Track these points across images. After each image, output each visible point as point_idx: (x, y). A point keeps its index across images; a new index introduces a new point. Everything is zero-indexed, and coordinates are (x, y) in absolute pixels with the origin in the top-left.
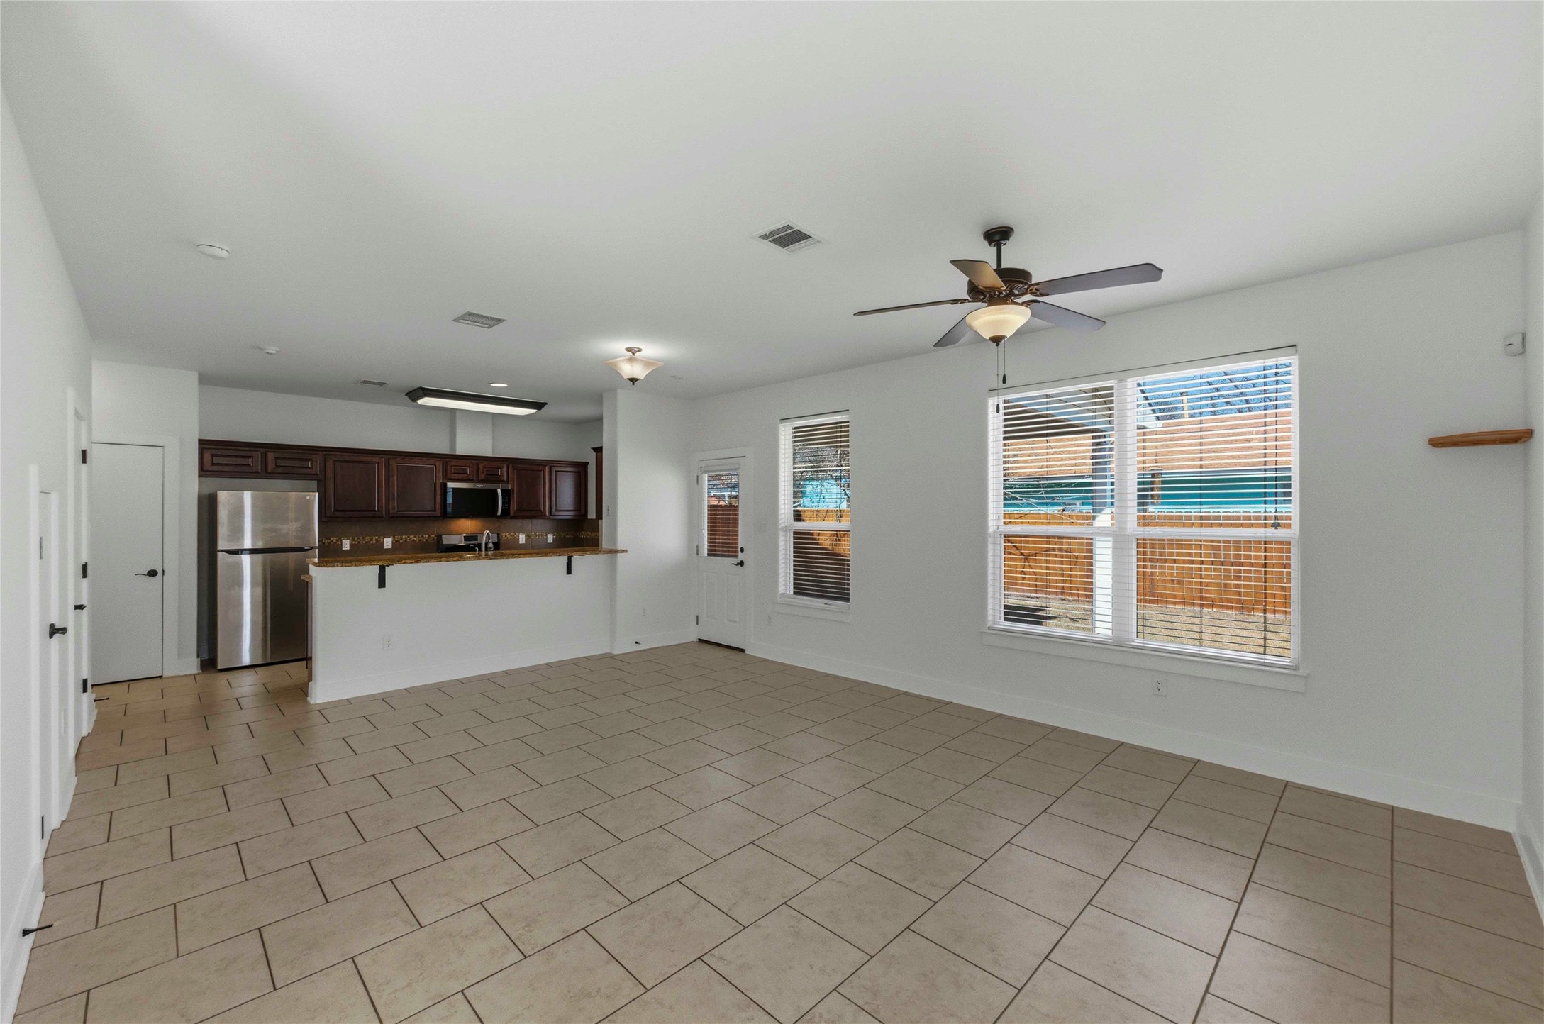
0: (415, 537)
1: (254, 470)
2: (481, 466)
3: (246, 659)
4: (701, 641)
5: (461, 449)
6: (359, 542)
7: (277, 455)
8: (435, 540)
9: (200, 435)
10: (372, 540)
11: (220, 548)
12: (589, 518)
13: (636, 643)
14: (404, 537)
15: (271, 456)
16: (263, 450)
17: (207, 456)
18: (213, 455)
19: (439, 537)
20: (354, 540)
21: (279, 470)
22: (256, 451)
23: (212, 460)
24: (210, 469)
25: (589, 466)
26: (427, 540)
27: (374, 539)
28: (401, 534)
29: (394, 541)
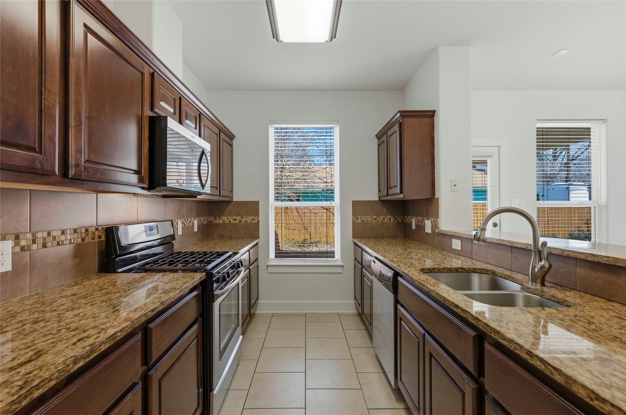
12: (234, 200)
29: (18, 249)
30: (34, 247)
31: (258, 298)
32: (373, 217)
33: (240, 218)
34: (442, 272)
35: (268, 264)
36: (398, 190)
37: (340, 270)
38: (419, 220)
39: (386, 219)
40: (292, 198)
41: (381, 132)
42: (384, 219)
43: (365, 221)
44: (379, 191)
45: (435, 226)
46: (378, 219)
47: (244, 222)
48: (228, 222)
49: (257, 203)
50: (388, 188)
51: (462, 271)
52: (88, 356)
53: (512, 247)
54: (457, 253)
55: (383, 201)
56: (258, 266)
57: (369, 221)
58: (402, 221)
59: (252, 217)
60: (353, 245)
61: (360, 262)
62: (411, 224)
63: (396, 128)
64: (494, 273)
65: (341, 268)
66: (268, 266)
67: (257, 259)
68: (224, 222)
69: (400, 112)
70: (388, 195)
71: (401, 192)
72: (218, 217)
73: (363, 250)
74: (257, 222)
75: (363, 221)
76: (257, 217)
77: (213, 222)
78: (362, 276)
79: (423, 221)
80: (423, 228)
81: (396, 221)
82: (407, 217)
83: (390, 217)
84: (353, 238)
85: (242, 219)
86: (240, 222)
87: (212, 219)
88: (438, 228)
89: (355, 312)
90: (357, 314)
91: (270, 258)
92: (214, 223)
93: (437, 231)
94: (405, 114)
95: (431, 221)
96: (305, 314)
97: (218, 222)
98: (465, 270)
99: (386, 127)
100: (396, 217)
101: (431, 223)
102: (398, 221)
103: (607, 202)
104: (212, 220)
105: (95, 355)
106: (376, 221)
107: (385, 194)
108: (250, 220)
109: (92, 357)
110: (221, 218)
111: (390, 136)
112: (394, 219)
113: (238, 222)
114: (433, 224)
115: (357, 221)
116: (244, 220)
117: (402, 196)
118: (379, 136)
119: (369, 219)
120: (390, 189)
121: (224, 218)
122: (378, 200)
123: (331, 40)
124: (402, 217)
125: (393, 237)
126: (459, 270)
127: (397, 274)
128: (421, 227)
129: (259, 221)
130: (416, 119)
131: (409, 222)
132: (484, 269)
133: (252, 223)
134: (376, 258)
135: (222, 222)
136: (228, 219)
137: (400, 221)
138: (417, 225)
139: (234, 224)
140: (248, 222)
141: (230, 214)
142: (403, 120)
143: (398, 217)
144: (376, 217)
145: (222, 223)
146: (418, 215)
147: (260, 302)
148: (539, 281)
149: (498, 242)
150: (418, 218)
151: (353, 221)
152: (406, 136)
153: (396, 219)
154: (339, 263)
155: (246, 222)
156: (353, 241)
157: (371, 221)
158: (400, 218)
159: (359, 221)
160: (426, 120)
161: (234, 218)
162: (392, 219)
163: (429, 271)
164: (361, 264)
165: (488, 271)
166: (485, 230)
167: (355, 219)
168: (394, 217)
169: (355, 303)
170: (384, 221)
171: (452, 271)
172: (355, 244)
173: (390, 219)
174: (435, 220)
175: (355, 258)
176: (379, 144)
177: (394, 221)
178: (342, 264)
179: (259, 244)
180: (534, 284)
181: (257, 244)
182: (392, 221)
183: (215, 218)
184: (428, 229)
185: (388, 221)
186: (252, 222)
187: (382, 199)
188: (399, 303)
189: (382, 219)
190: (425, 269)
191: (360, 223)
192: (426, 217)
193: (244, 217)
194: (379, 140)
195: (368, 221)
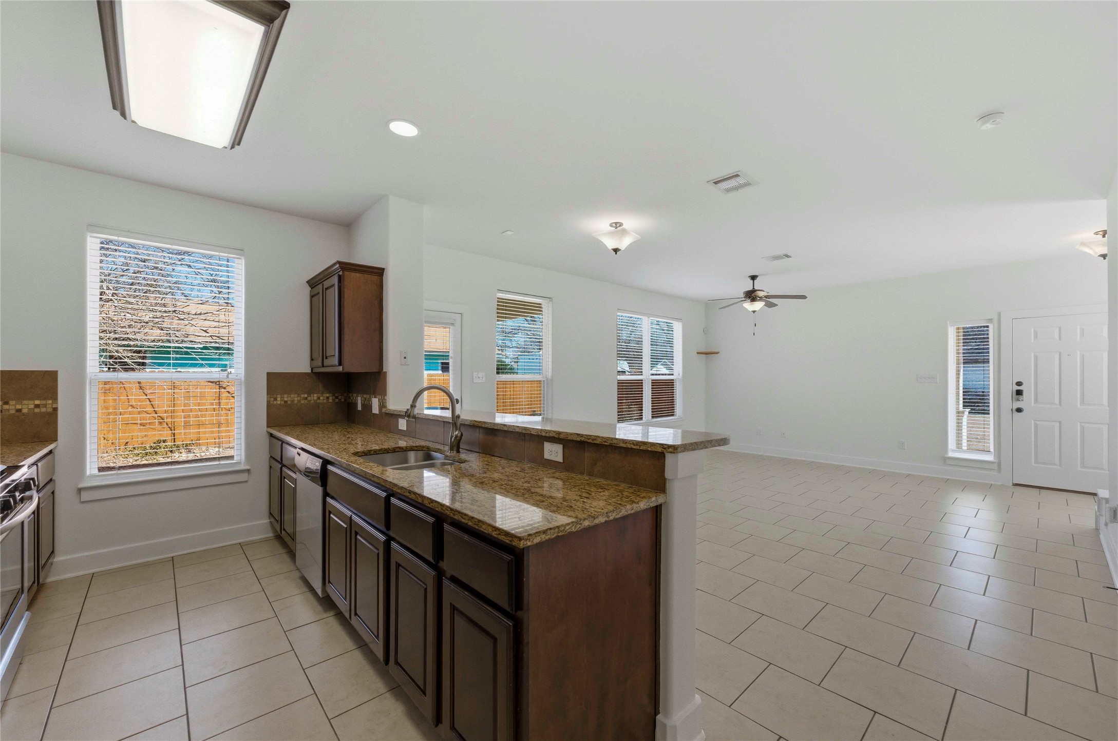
31: (53, 552)
32: (302, 396)
34: (379, 454)
35: (81, 486)
36: (336, 361)
37: (244, 477)
38: (365, 398)
39: (321, 398)
40: (126, 360)
41: (315, 281)
42: (319, 398)
43: (289, 402)
44: (312, 359)
45: (382, 405)
46: (309, 398)
47: (13, 411)
49: (50, 375)
50: (324, 357)
51: (400, 450)
53: (444, 422)
54: (402, 433)
55: (319, 375)
56: (53, 493)
57: (296, 402)
58: (345, 400)
59: (37, 402)
60: (267, 437)
61: (279, 460)
62: (356, 404)
63: (335, 280)
64: (428, 448)
65: (247, 474)
66: (80, 490)
67: (51, 480)
69: (339, 262)
70: (323, 366)
71: (340, 364)
73: (283, 442)
74: (50, 410)
75: (286, 402)
76: (50, 402)
78: (282, 478)
79: (370, 400)
80: (370, 407)
81: (337, 400)
82: (352, 396)
83: (328, 395)
84: (268, 427)
88: (385, 407)
89: (271, 535)
90: (273, 538)
91: (88, 473)
93: (384, 410)
94: (346, 267)
95: (379, 400)
96: (171, 559)
98: (403, 449)
99: (322, 276)
100: (336, 395)
101: (379, 402)
102: (340, 400)
103: (552, 376)
106: (306, 401)
107: (320, 364)
108: (32, 406)
111: (326, 289)
112: (334, 397)
114: (380, 403)
115: (275, 402)
117: (340, 369)
118: (313, 283)
119: (296, 399)
120: (326, 358)
122: (309, 371)
123: (232, 147)
124: (346, 395)
125: (333, 422)
126: (397, 450)
127: (326, 462)
128: (367, 407)
129: (55, 409)
130: (361, 275)
131: (354, 401)
132: (420, 446)
133: (35, 414)
134: (303, 449)
137: (343, 400)
138: (363, 405)
140: (25, 411)
142: (343, 272)
143: (339, 394)
144: (306, 396)
146: (365, 392)
147: (58, 559)
148: (455, 449)
149: (433, 418)
150: (365, 396)
151: (268, 402)
152: (347, 294)
153: (337, 398)
154: (242, 467)
155: (19, 411)
156: (268, 432)
157: (299, 401)
158: (343, 397)
159: (279, 402)
160: (374, 278)
162: (331, 398)
163: (363, 454)
164: (281, 462)
165: (423, 447)
166: (415, 406)
167: (272, 399)
168: (334, 395)
169: (271, 522)
170: (318, 401)
171: (389, 451)
172: (271, 435)
173: (328, 398)
174: (383, 398)
175: (271, 457)
176: (313, 294)
177: (334, 400)
178: (247, 467)
179: (56, 452)
180: (452, 452)
181: (51, 452)
182: (330, 401)
184: (375, 410)
185: (325, 401)
186: (37, 410)
187: (316, 370)
188: (328, 496)
189: (315, 398)
190: (358, 452)
191: (280, 405)
192: (373, 394)
193: (12, 402)
194: (311, 288)
195: (293, 401)
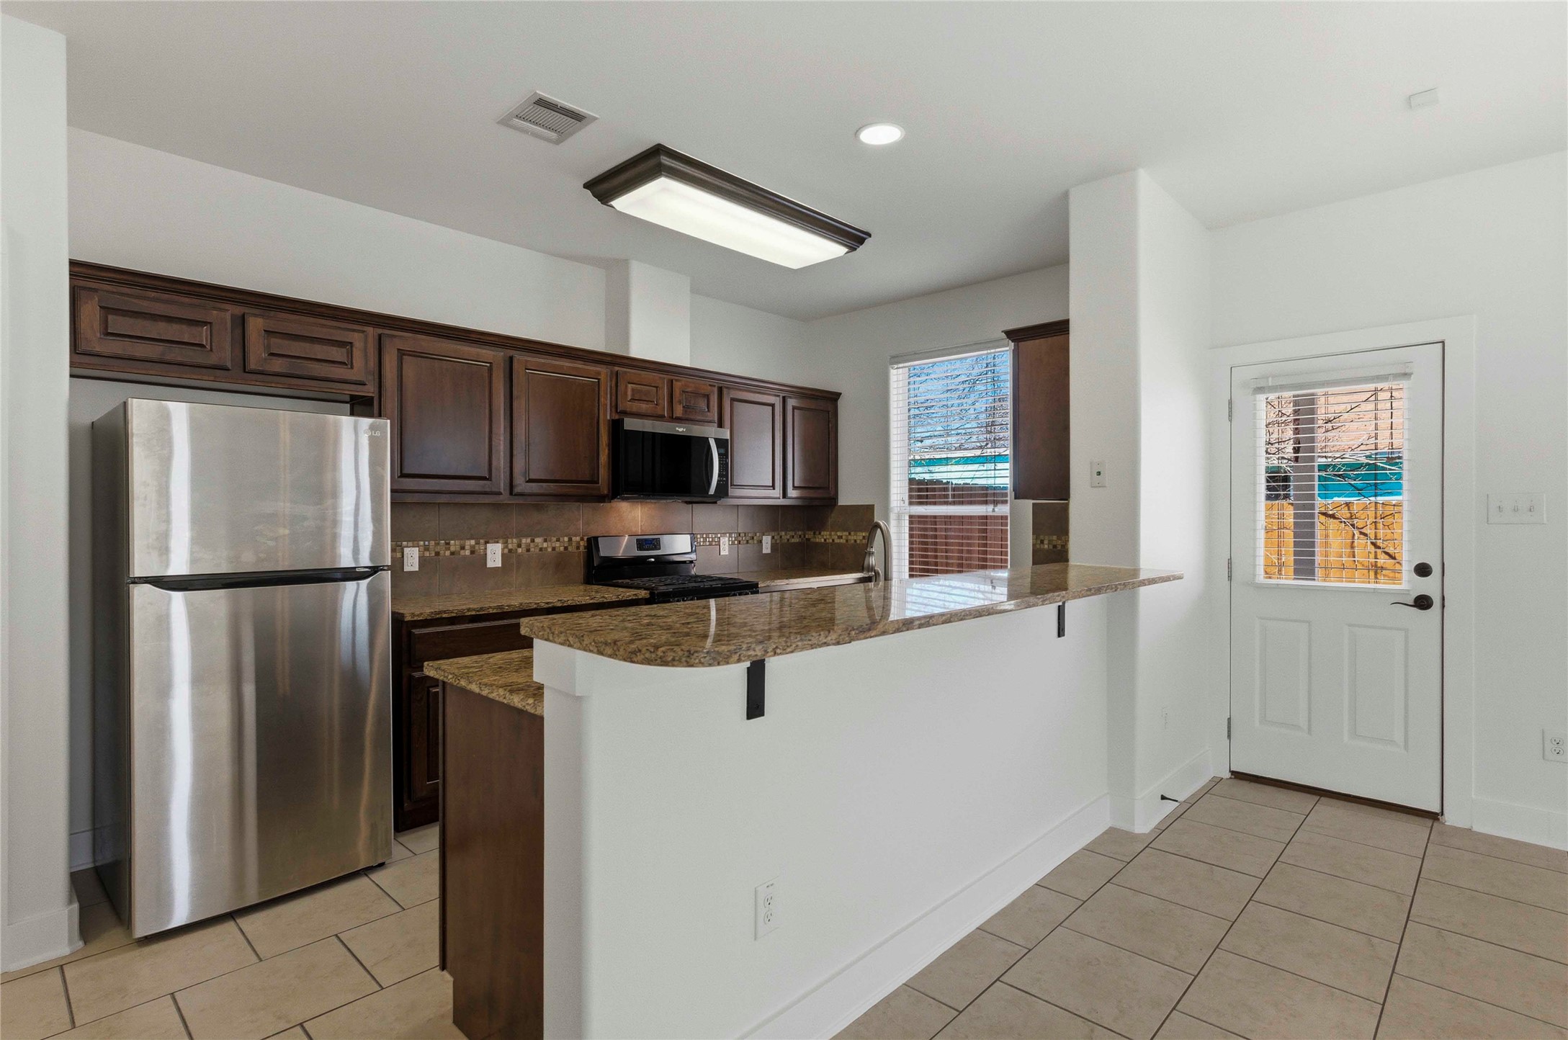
0: (545, 541)
1: (213, 359)
2: (677, 385)
3: (181, 914)
4: (1237, 775)
5: (640, 348)
6: (437, 554)
7: (272, 325)
8: (582, 549)
9: (70, 252)
10: (463, 548)
11: (137, 571)
12: (839, 504)
13: (1163, 798)
14: (524, 541)
15: (256, 324)
16: (238, 310)
17: (91, 310)
18: (106, 310)
19: (592, 543)
20: (427, 548)
21: (278, 365)
22: (220, 310)
23: (105, 323)
24: (98, 349)
25: (840, 402)
26: (566, 548)
27: (467, 547)
28: (520, 535)
29: (506, 551)
30: (520, 550)
33: (847, 533)
47: (853, 542)
48: (831, 541)
49: (870, 509)
52: (478, 611)
59: (864, 534)
68: (825, 540)
72: (817, 533)
75: (1055, 546)
77: (812, 540)
85: (850, 537)
86: (847, 541)
87: (809, 535)
92: (814, 543)
97: (817, 540)
104: (810, 537)
105: (483, 613)
108: (861, 537)
109: (481, 613)
110: (822, 533)
113: (845, 541)
116: (852, 538)
121: (825, 533)
135: (823, 540)
136: (830, 535)
139: (839, 544)
140: (858, 542)
141: (833, 529)
145: (821, 543)
151: (1034, 545)
155: (855, 541)
161: (839, 534)
183: (814, 533)
186: (864, 542)
191: (1048, 551)
193: (852, 533)
